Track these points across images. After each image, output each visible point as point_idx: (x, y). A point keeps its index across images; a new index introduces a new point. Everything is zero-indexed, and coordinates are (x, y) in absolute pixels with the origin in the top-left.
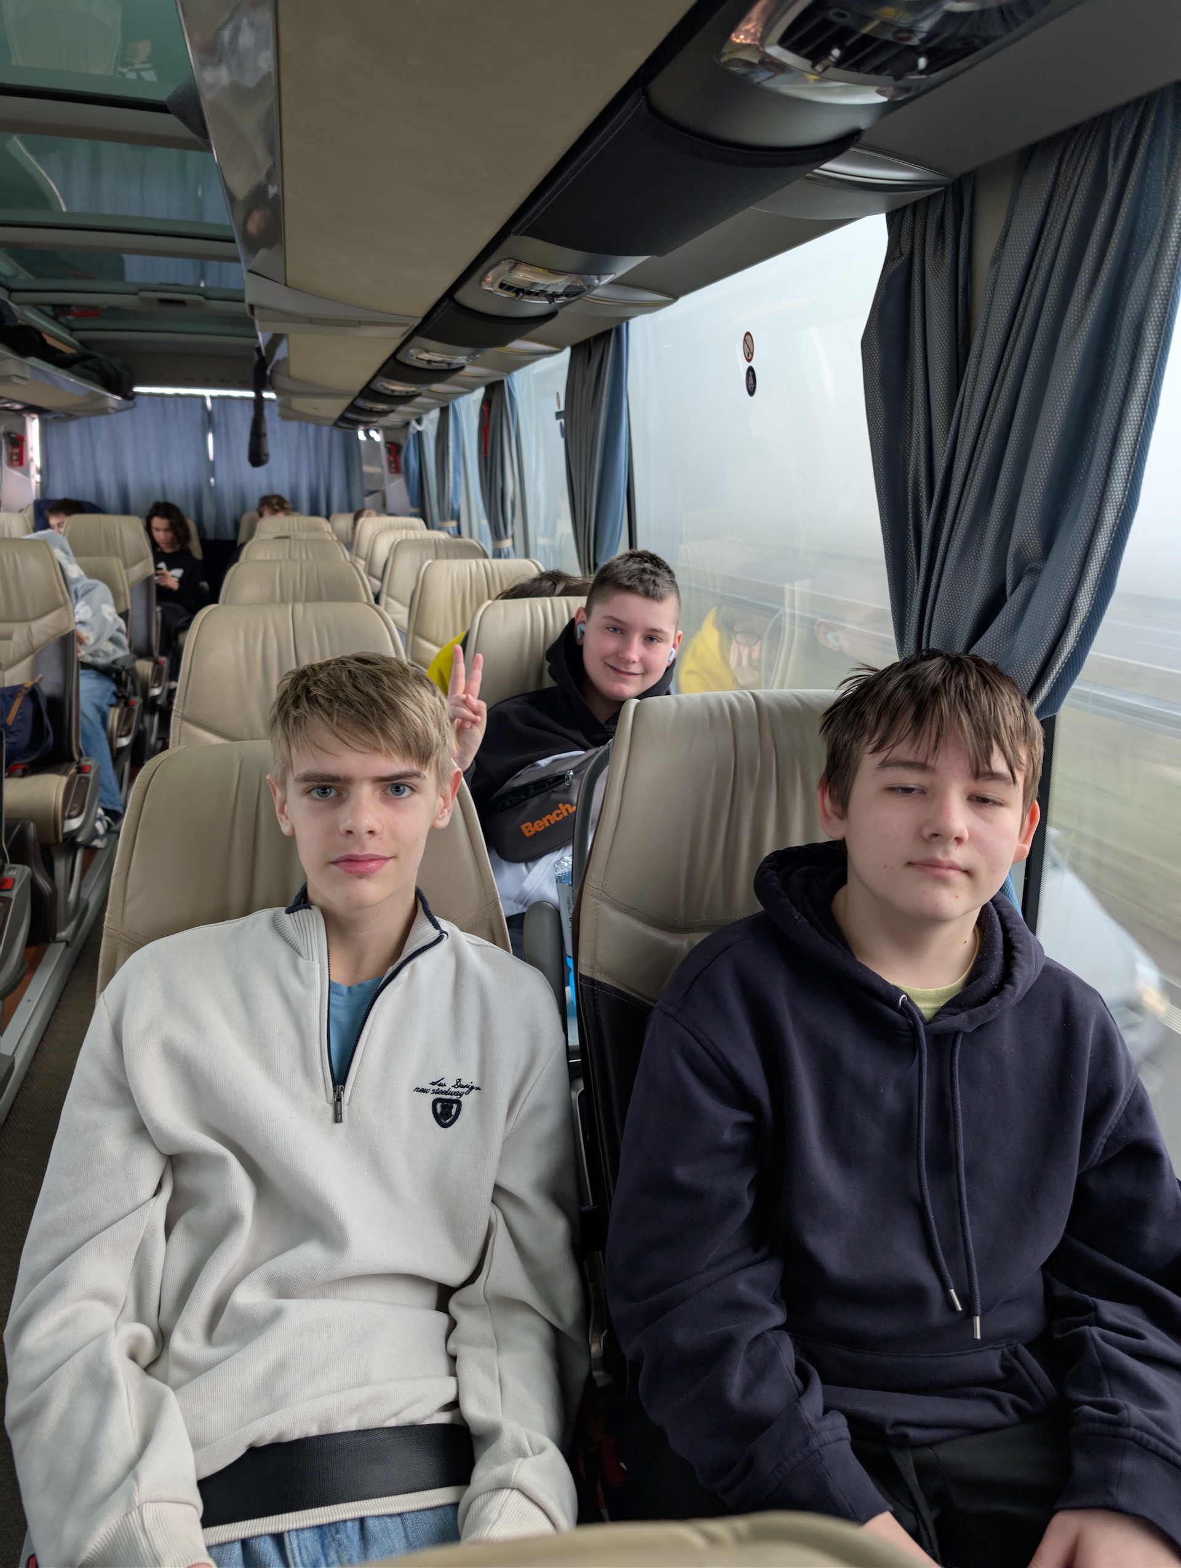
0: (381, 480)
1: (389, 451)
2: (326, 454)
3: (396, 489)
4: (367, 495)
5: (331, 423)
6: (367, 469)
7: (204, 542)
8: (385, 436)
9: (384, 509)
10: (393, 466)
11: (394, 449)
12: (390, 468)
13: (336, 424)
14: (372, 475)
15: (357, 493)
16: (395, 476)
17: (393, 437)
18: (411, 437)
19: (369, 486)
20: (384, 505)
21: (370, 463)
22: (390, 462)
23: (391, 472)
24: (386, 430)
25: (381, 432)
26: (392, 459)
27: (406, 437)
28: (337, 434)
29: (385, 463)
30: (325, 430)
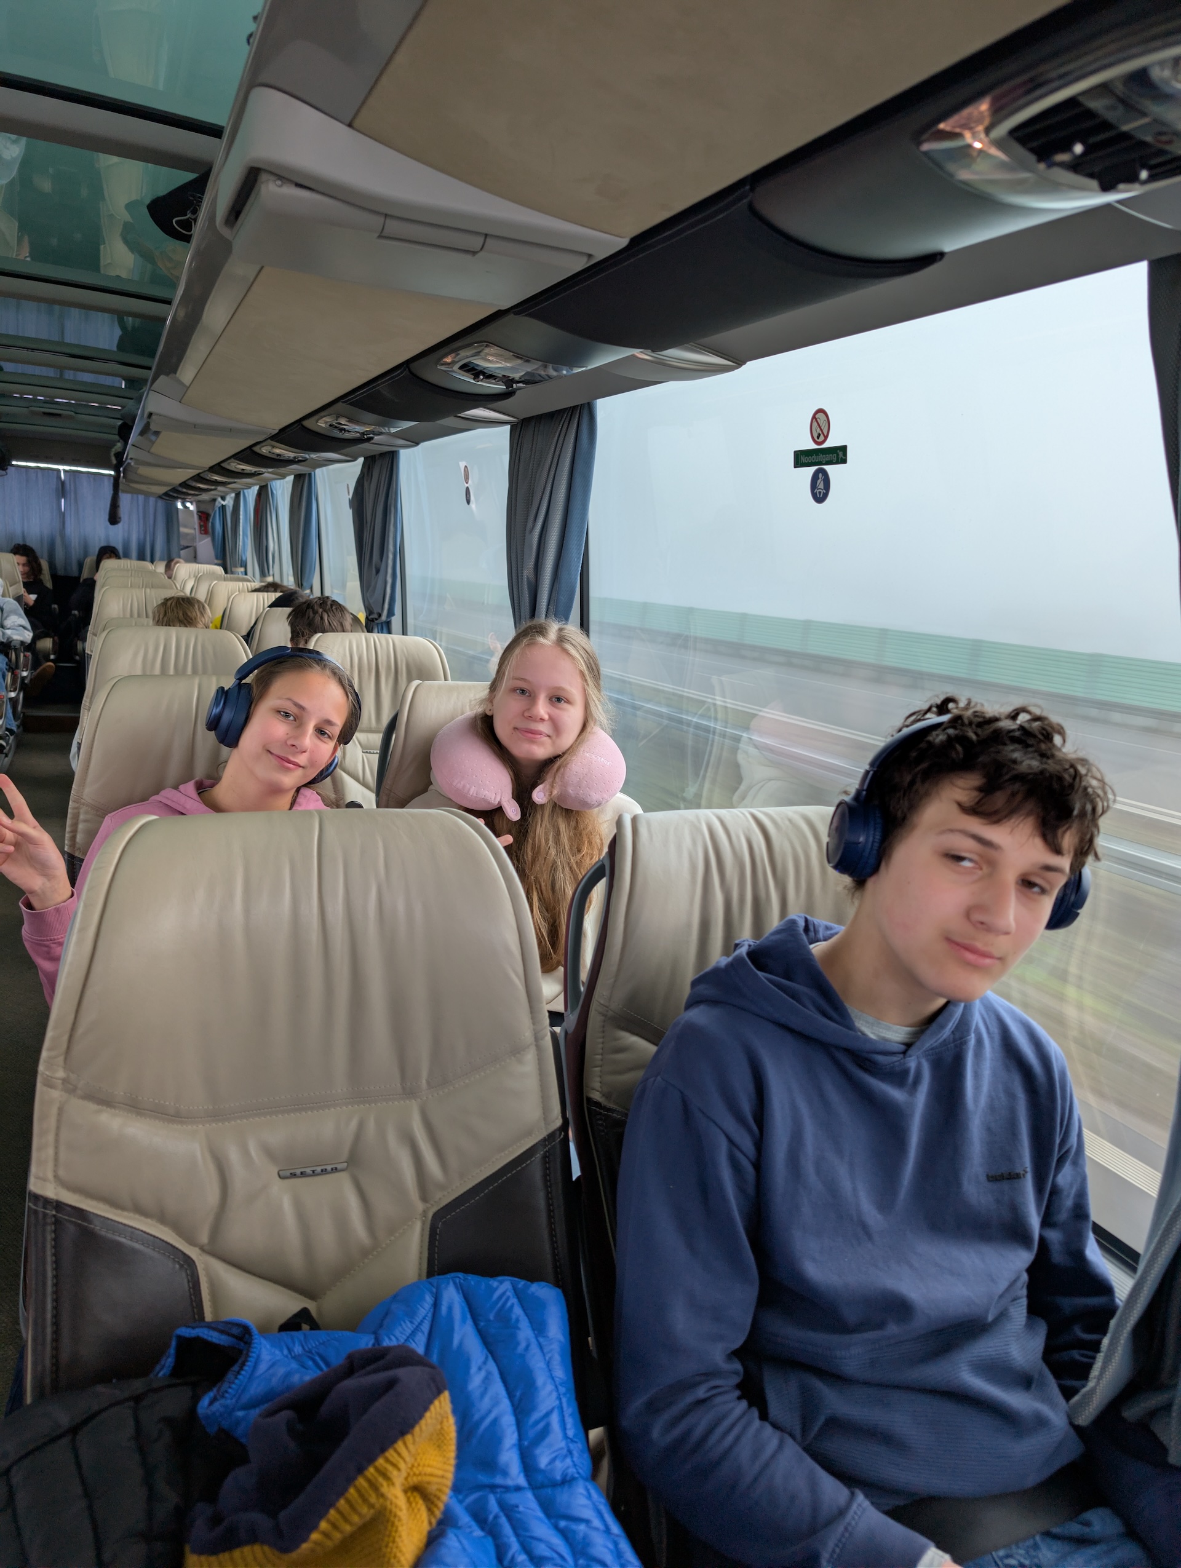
0: (194, 539)
1: (200, 518)
2: (152, 517)
3: (205, 545)
4: (182, 549)
5: (157, 496)
6: (183, 530)
7: (54, 576)
8: (198, 507)
9: (195, 559)
10: (203, 529)
11: (204, 517)
12: (201, 531)
13: (160, 497)
14: (187, 534)
15: (174, 549)
16: (204, 536)
17: (203, 508)
18: (217, 509)
19: (183, 543)
20: (195, 557)
21: (186, 526)
22: (201, 526)
23: (201, 533)
24: (199, 503)
25: (194, 503)
26: (202, 524)
27: (213, 509)
28: (160, 503)
29: (197, 526)
30: (152, 500)
